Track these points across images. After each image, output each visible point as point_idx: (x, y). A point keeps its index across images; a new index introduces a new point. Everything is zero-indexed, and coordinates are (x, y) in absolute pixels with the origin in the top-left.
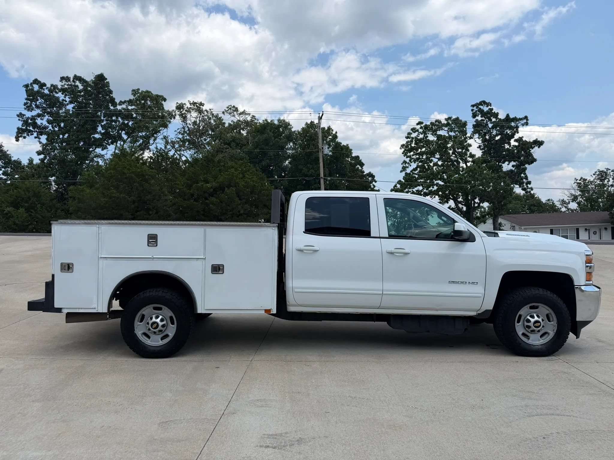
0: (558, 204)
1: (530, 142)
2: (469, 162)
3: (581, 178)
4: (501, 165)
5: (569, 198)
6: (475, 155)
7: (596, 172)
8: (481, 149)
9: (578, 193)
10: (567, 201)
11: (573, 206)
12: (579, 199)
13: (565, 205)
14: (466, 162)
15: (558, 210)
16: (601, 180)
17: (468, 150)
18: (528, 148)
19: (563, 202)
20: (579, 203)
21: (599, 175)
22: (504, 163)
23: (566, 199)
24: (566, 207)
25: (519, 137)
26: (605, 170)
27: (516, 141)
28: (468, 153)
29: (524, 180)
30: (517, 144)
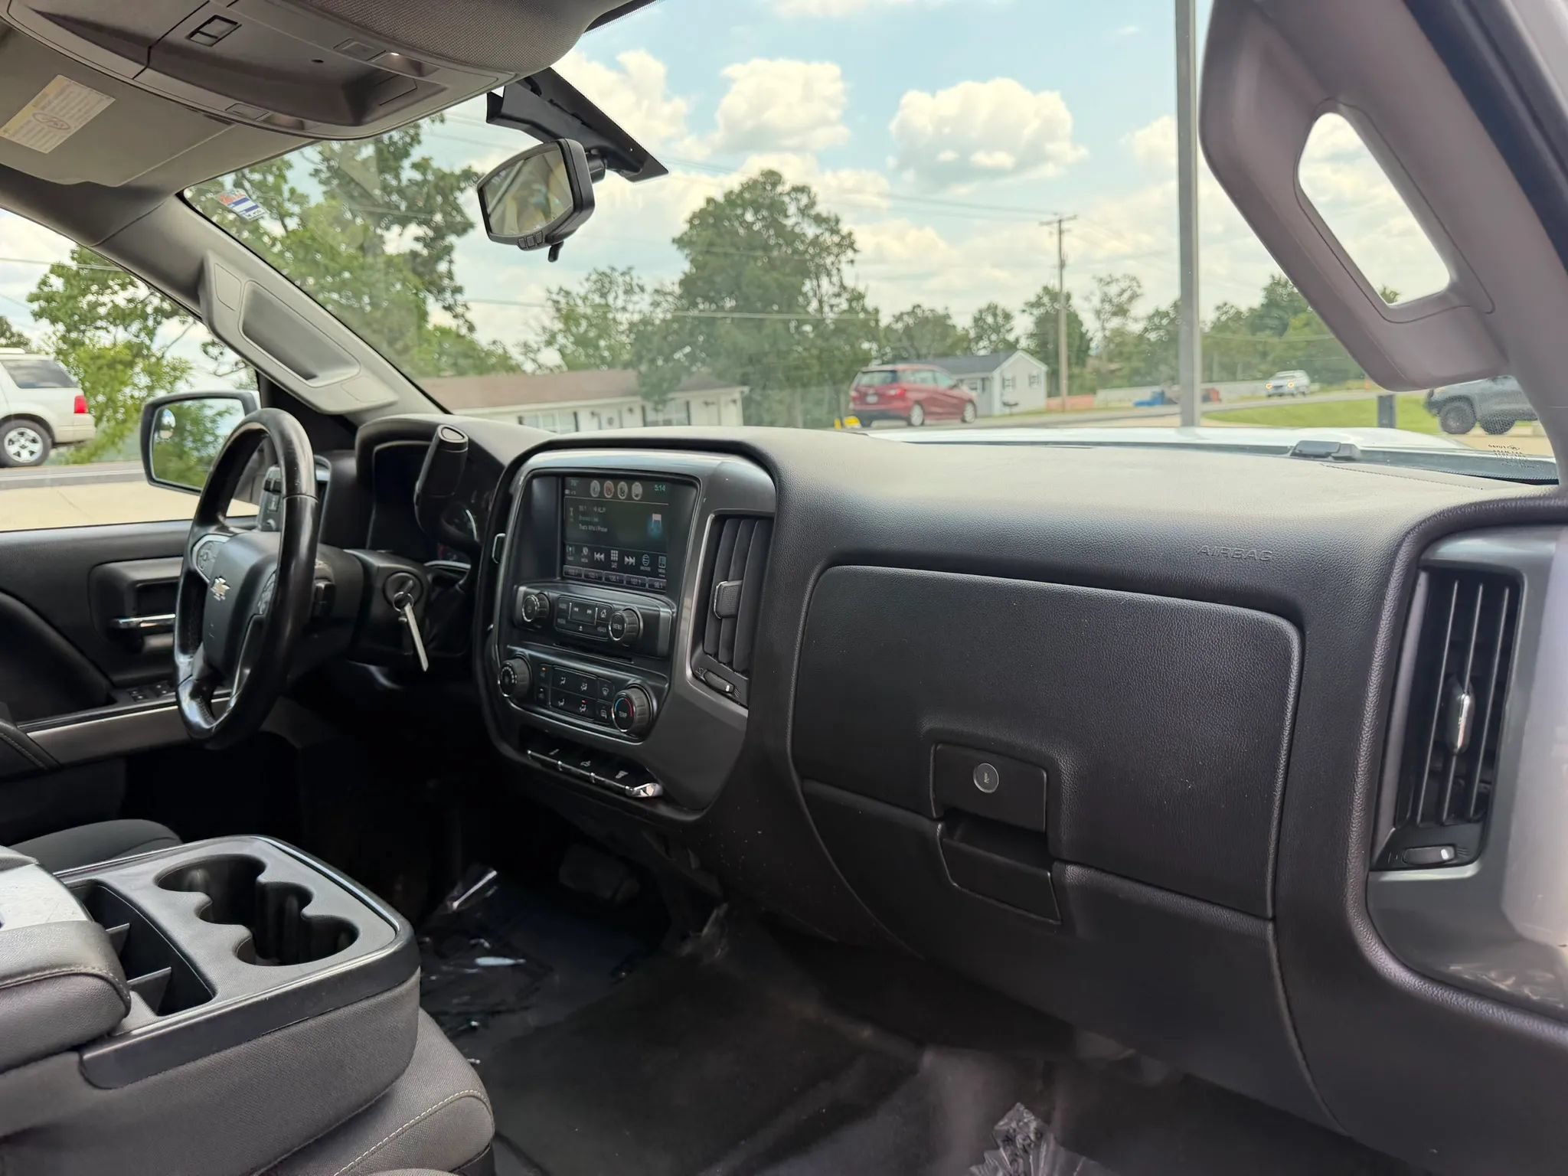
0: (516, 355)
1: (452, 174)
2: (291, 215)
3: (561, 289)
4: (381, 236)
5: (539, 339)
6: (307, 196)
7: (590, 275)
8: (321, 182)
9: (558, 326)
10: (535, 346)
11: (551, 357)
12: (561, 339)
13: (532, 355)
14: (282, 216)
15: (515, 369)
16: (604, 295)
17: (285, 180)
18: (452, 190)
19: (526, 348)
20: (561, 351)
21: (595, 282)
22: (388, 228)
23: (533, 340)
24: (534, 360)
25: (423, 159)
26: (608, 271)
27: (415, 166)
28: (286, 188)
29: (446, 282)
30: (417, 176)
